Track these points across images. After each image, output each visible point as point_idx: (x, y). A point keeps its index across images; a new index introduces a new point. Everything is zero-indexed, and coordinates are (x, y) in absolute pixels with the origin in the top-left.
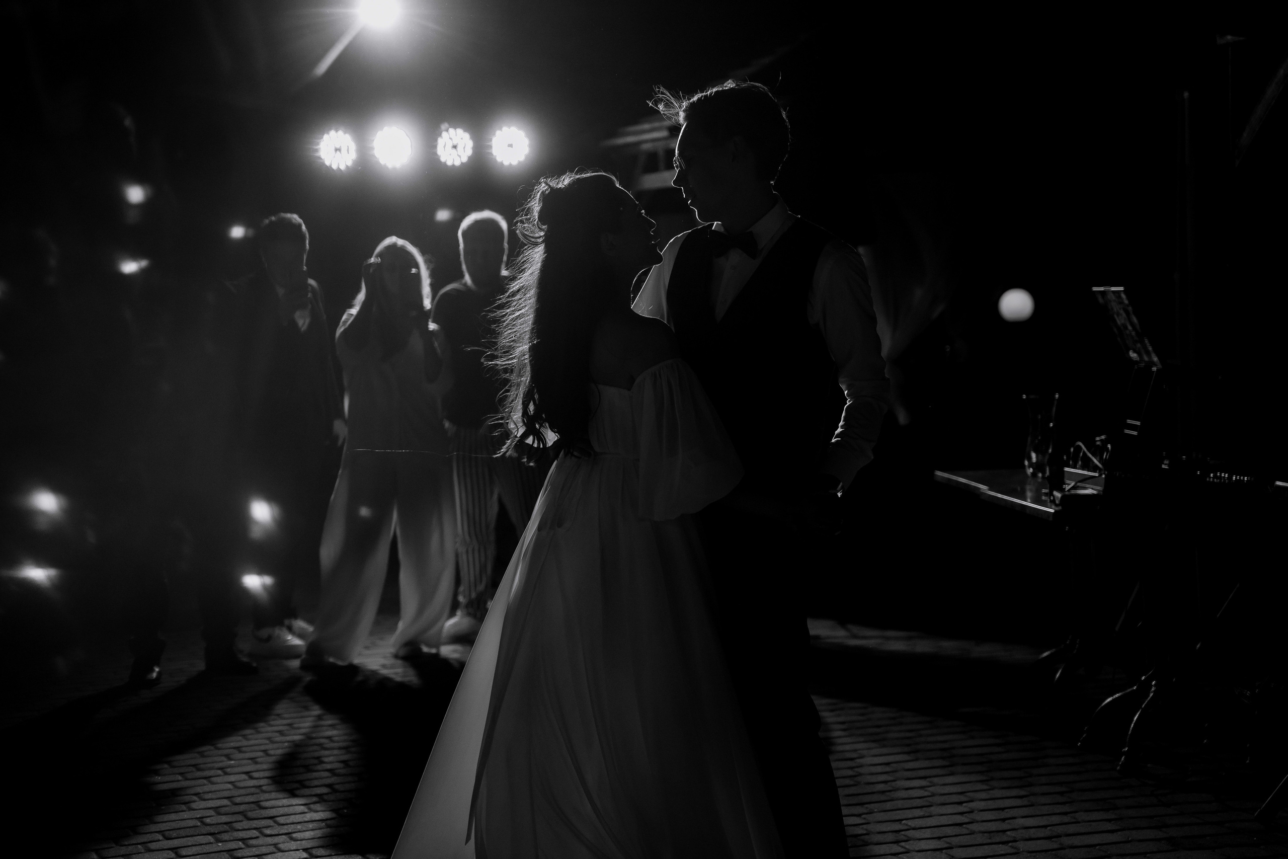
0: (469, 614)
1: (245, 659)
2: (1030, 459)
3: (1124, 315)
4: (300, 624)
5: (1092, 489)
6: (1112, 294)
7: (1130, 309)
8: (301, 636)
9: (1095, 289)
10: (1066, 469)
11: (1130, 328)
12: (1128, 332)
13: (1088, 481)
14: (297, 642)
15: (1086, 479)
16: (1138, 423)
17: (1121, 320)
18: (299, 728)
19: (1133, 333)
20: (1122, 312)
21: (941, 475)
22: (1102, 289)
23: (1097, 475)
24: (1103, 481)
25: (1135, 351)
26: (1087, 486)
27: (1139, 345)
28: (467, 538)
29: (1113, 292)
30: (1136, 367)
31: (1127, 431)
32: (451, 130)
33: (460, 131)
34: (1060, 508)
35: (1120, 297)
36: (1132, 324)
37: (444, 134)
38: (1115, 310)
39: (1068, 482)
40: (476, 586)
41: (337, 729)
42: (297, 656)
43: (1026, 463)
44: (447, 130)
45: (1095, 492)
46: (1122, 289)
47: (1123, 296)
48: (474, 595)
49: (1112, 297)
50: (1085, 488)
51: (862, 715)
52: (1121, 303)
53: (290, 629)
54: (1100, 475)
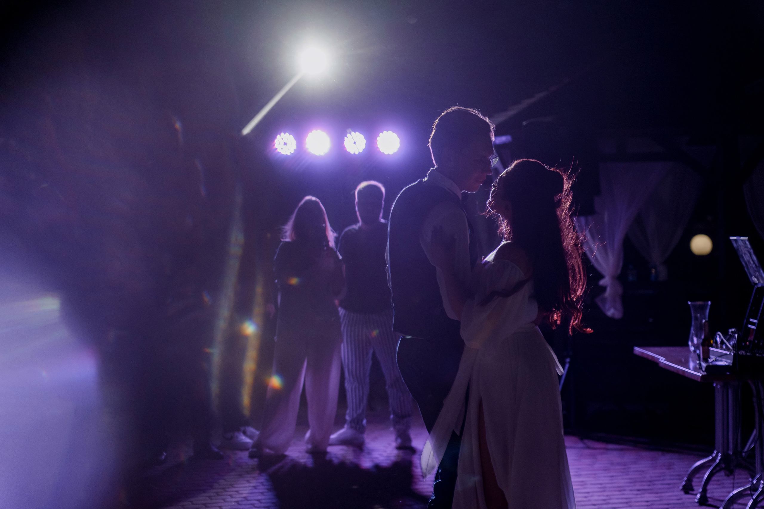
0: (352, 427)
1: (216, 450)
2: (692, 341)
3: (749, 255)
4: (251, 430)
5: (726, 362)
6: (741, 242)
7: (752, 251)
8: (251, 437)
9: (732, 238)
10: (711, 349)
11: (752, 262)
12: (751, 265)
13: (723, 357)
14: (248, 440)
15: (722, 356)
16: (756, 321)
17: (747, 258)
18: (242, 494)
19: (754, 266)
20: (747, 253)
21: (638, 350)
22: (735, 238)
23: (728, 353)
24: (732, 357)
25: (755, 277)
26: (723, 359)
27: (757, 273)
28: (352, 379)
29: (742, 240)
30: (756, 287)
31: (750, 326)
32: (353, 133)
33: (358, 134)
34: (705, 373)
35: (746, 243)
36: (753, 261)
37: (348, 135)
38: (743, 251)
39: (711, 356)
40: (356, 410)
41: (264, 495)
42: (247, 449)
43: (690, 343)
44: (350, 133)
45: (727, 364)
46: (746, 238)
47: (748, 243)
48: (355, 416)
49: (740, 243)
50: (721, 361)
51: (586, 497)
52: (746, 247)
53: (245, 433)
54: (730, 353)
